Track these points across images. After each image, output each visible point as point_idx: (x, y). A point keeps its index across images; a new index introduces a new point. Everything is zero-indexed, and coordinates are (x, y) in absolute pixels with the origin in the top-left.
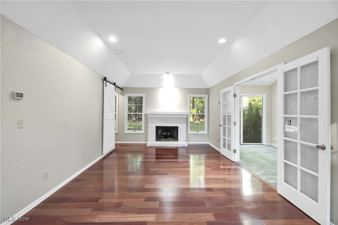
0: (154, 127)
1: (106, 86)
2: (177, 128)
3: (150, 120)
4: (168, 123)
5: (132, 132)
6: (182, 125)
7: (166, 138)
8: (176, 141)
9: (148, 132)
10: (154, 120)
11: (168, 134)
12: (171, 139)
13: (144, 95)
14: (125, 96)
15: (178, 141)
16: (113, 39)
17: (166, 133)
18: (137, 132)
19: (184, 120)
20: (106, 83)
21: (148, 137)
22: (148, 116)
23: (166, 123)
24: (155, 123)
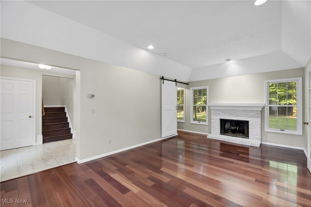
0: (217, 119)
1: (163, 83)
2: (247, 122)
3: (214, 112)
4: (235, 116)
5: (196, 122)
6: (254, 119)
7: (234, 132)
8: (247, 138)
9: (212, 124)
10: (217, 112)
11: (237, 129)
12: (241, 134)
13: (207, 87)
14: (190, 89)
15: (249, 138)
16: (151, 47)
17: (235, 128)
18: (201, 123)
19: (256, 114)
20: (163, 81)
21: (211, 129)
22: (211, 108)
23: (232, 116)
24: (219, 115)
